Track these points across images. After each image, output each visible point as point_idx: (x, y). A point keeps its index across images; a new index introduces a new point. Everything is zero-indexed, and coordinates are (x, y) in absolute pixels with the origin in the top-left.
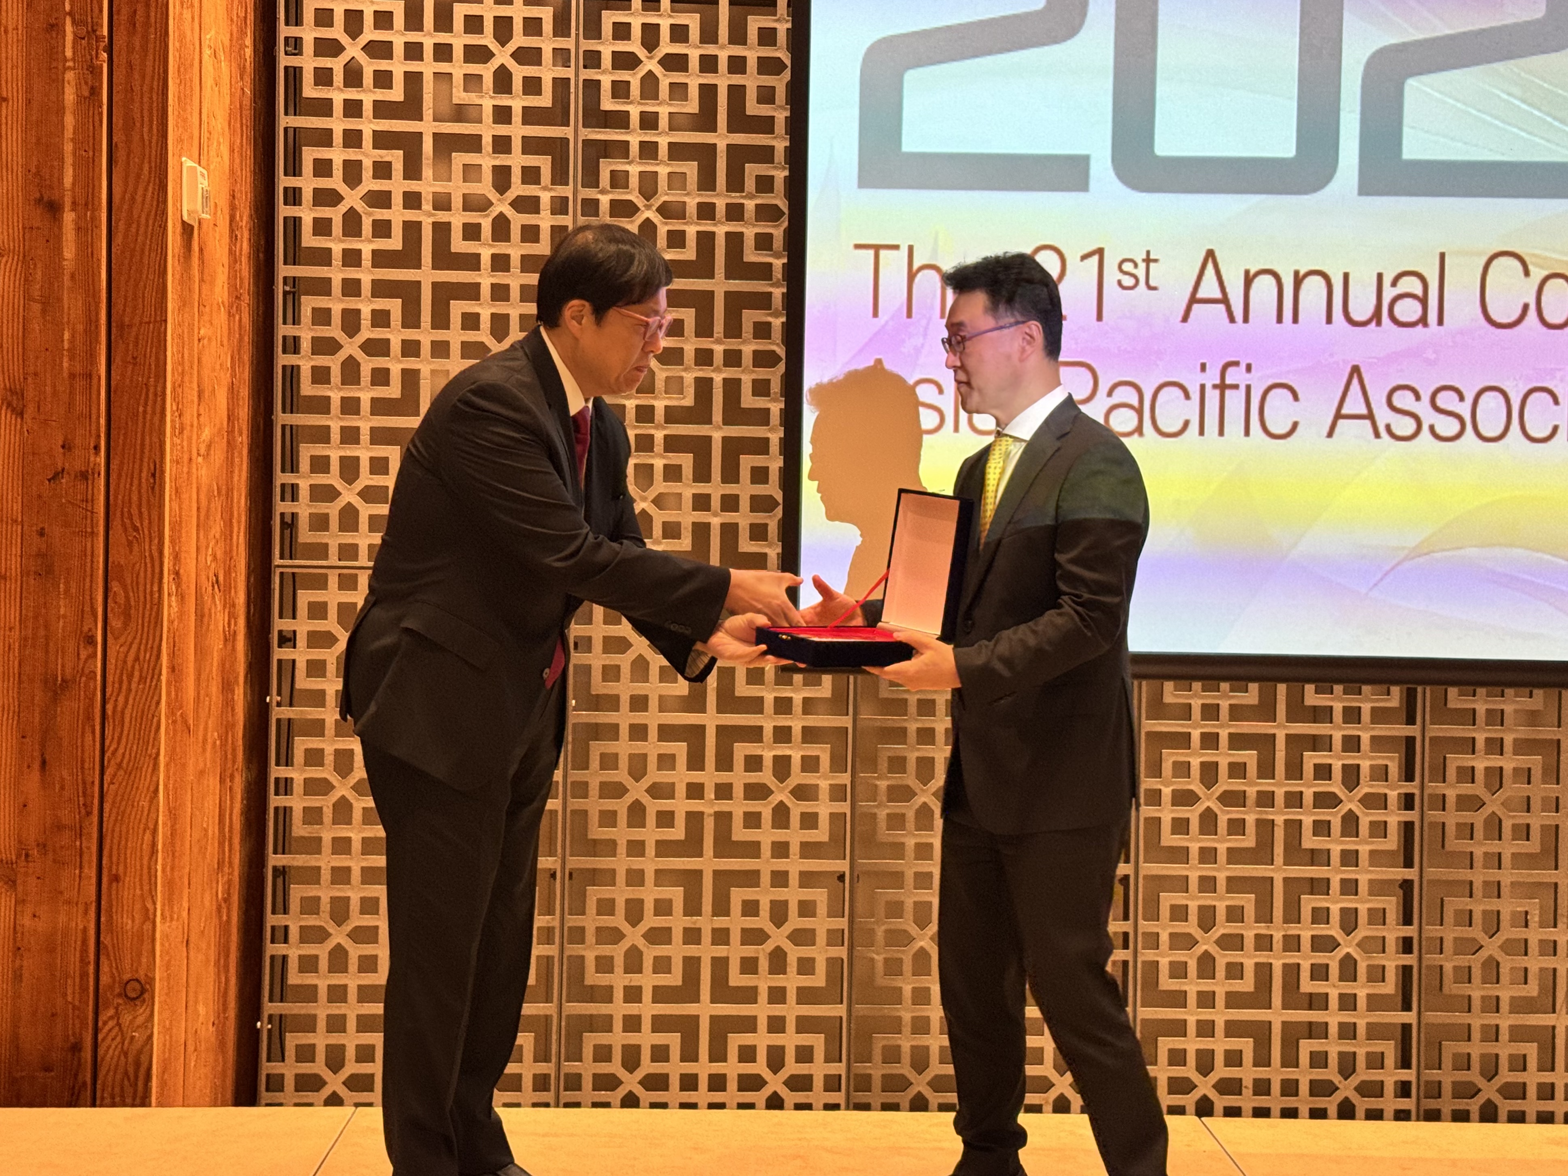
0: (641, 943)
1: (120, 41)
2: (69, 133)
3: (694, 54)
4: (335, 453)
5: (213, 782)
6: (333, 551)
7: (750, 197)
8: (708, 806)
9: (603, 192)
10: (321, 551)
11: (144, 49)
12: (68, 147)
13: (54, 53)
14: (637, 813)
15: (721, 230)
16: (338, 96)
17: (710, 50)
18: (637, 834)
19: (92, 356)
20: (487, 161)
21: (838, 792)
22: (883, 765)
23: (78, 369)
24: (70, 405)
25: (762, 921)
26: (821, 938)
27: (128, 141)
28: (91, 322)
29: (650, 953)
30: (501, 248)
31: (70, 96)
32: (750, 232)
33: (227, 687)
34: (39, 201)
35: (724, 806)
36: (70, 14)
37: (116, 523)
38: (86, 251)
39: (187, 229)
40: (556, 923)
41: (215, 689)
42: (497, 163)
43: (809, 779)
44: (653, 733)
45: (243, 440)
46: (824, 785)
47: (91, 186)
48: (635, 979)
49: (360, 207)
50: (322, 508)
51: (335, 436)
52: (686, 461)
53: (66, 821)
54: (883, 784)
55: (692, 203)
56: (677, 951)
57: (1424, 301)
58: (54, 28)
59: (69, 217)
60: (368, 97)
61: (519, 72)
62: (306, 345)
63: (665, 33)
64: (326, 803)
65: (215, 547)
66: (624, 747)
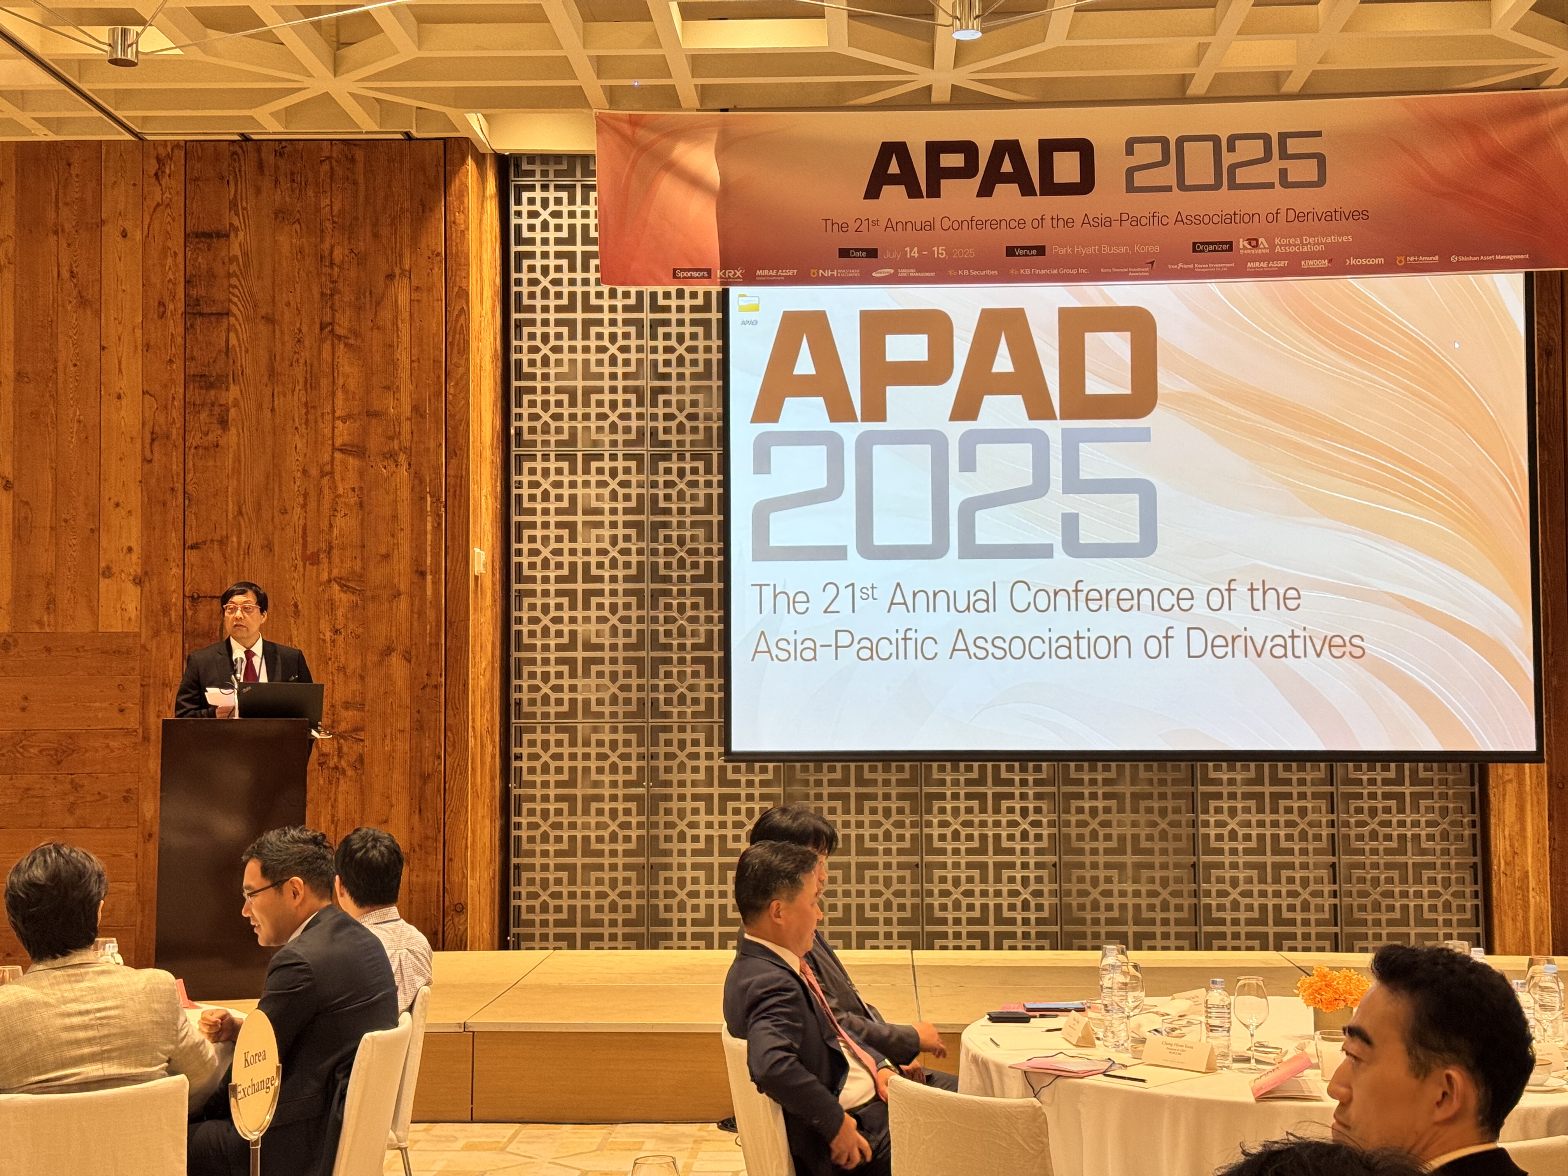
0: (685, 898)
1: (450, 502)
2: (429, 543)
4: (539, 670)
5: (487, 822)
6: (539, 716)
8: (715, 832)
9: (660, 545)
10: (533, 715)
11: (460, 507)
12: (429, 548)
13: (422, 510)
14: (682, 837)
16: (539, 506)
18: (682, 846)
19: (439, 637)
20: (607, 533)
23: (433, 641)
24: (430, 658)
27: (453, 545)
28: (438, 622)
29: (690, 903)
30: (614, 572)
31: (429, 527)
33: (492, 779)
34: (417, 571)
35: (723, 832)
36: (429, 493)
37: (449, 707)
38: (436, 592)
39: (476, 578)
40: (645, 889)
41: (488, 780)
42: (612, 533)
44: (689, 798)
45: (497, 665)
47: (438, 564)
48: (683, 915)
49: (549, 556)
50: (533, 695)
51: (539, 662)
53: (430, 835)
56: (702, 901)
57: (987, 602)
58: (423, 499)
59: (429, 578)
60: (552, 506)
61: (621, 492)
62: (525, 620)
63: (688, 471)
64: (537, 833)
65: (487, 716)
66: (675, 805)
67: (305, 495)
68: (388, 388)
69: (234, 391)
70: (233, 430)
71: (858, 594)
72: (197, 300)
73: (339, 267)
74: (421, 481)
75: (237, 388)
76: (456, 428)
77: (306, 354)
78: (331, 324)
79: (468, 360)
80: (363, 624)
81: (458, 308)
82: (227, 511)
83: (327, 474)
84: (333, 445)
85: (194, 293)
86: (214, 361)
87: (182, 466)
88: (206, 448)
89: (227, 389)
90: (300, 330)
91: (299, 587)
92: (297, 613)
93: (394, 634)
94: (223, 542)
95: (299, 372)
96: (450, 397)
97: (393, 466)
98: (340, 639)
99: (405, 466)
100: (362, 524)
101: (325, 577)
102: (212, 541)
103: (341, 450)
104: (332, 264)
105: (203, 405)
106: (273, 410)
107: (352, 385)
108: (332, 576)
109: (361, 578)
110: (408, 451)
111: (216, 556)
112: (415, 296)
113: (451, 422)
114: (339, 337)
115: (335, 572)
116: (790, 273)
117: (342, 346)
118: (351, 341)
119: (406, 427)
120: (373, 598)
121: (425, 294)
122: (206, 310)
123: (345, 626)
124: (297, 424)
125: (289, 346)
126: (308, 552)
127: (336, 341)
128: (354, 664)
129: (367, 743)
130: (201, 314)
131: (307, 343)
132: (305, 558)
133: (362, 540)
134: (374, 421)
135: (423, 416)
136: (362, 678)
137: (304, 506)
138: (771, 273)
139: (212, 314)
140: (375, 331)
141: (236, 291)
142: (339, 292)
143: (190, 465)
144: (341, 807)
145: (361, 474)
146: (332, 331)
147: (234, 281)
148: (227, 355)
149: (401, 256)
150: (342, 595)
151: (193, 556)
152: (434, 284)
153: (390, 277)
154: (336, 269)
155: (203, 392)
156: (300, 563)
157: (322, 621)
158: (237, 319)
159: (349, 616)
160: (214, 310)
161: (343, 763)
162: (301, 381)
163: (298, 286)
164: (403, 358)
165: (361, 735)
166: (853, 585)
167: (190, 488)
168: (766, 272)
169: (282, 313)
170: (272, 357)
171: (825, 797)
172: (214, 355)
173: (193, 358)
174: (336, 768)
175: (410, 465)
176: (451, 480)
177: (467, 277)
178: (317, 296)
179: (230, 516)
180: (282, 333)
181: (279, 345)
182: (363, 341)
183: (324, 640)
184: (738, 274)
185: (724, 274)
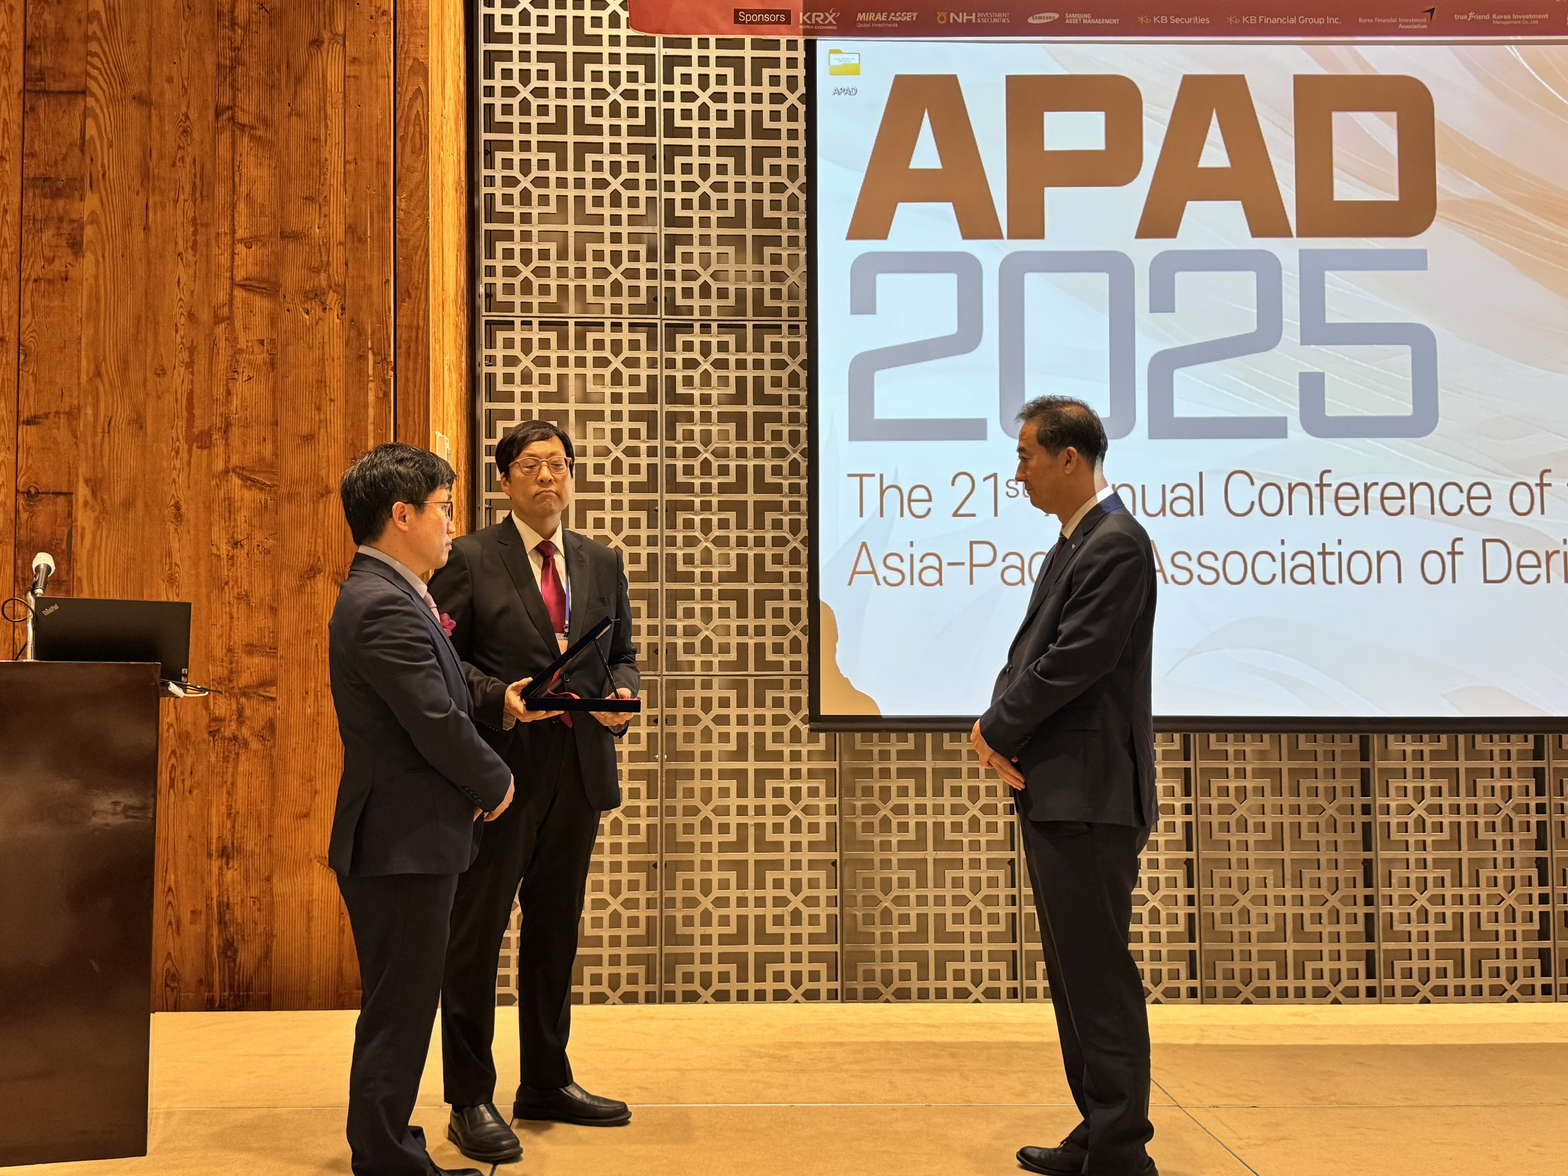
0: (711, 907)
1: (401, 363)
3: (732, 359)
7: (768, 443)
8: (750, 820)
9: (678, 443)
13: (362, 372)
14: (706, 825)
15: (751, 464)
16: (517, 389)
17: (742, 356)
18: (707, 838)
20: (608, 426)
21: (831, 810)
22: (859, 792)
25: (786, 892)
26: (823, 902)
29: (716, 913)
30: (617, 478)
31: (371, 397)
32: (768, 465)
35: (760, 819)
36: (372, 349)
40: (657, 895)
42: (614, 427)
43: (813, 801)
44: (715, 775)
46: (822, 805)
48: (707, 930)
52: (732, 605)
54: (859, 804)
55: (733, 447)
56: (733, 911)
57: (1191, 501)
58: (362, 357)
60: (536, 390)
61: (626, 372)
63: (714, 347)
66: (698, 784)
67: (192, 350)
68: (310, 199)
69: (92, 202)
70: (89, 257)
71: (1002, 489)
72: (41, 72)
73: (246, 29)
74: (360, 333)
75: (96, 197)
76: (408, 259)
77: (194, 151)
78: (229, 108)
79: (426, 162)
80: (276, 532)
81: (412, 89)
82: (79, 371)
83: (223, 319)
84: (232, 278)
85: (36, 62)
86: (64, 159)
87: (16, 306)
88: (50, 282)
89: (82, 199)
90: (187, 117)
91: (182, 480)
92: (178, 516)
93: (320, 550)
94: (73, 414)
95: (184, 174)
96: (401, 214)
97: (319, 309)
98: (241, 554)
99: (336, 310)
100: (274, 390)
101: (219, 465)
102: (57, 413)
103: (242, 286)
104: (233, 24)
105: (46, 220)
106: (146, 228)
107: (260, 194)
108: (231, 466)
109: (272, 467)
110: (340, 289)
111: (63, 434)
112: (351, 70)
113: (401, 250)
114: (243, 126)
115: (235, 460)
116: (908, 17)
117: (246, 139)
118: (260, 133)
119: (337, 256)
120: (290, 497)
121: (365, 68)
122: (54, 86)
123: (249, 537)
124: (181, 248)
125: (171, 140)
126: (196, 431)
127: (238, 132)
128: (261, 590)
129: (279, 702)
130: (46, 92)
131: (196, 135)
132: (191, 439)
133: (275, 414)
134: (291, 247)
135: (361, 240)
136: (274, 610)
137: (190, 365)
138: (879, 17)
139: (61, 92)
140: (294, 119)
141: (96, 61)
142: (244, 64)
143: (27, 305)
144: (241, 793)
145: (273, 321)
146: (232, 119)
147: (94, 47)
148: (82, 151)
149: (332, 14)
150: (247, 493)
151: (29, 434)
152: (377, 55)
153: (316, 43)
154: (239, 31)
155: (47, 202)
156: (184, 447)
157: (215, 529)
158: (97, 100)
159: (255, 522)
160: (65, 86)
161: (245, 732)
162: (188, 189)
163: (185, 56)
164: (334, 157)
165: (272, 692)
166: (995, 475)
167: (26, 339)
168: (871, 16)
169: (162, 94)
170: (147, 153)
171: (894, 773)
172: (64, 151)
173: (33, 155)
174: (235, 738)
175: (343, 308)
176: (403, 334)
177: (425, 46)
178: (211, 68)
179: (84, 378)
180: (161, 119)
181: (155, 134)
182: (276, 132)
183: (218, 556)
184: (830, 18)
185: (810, 18)
